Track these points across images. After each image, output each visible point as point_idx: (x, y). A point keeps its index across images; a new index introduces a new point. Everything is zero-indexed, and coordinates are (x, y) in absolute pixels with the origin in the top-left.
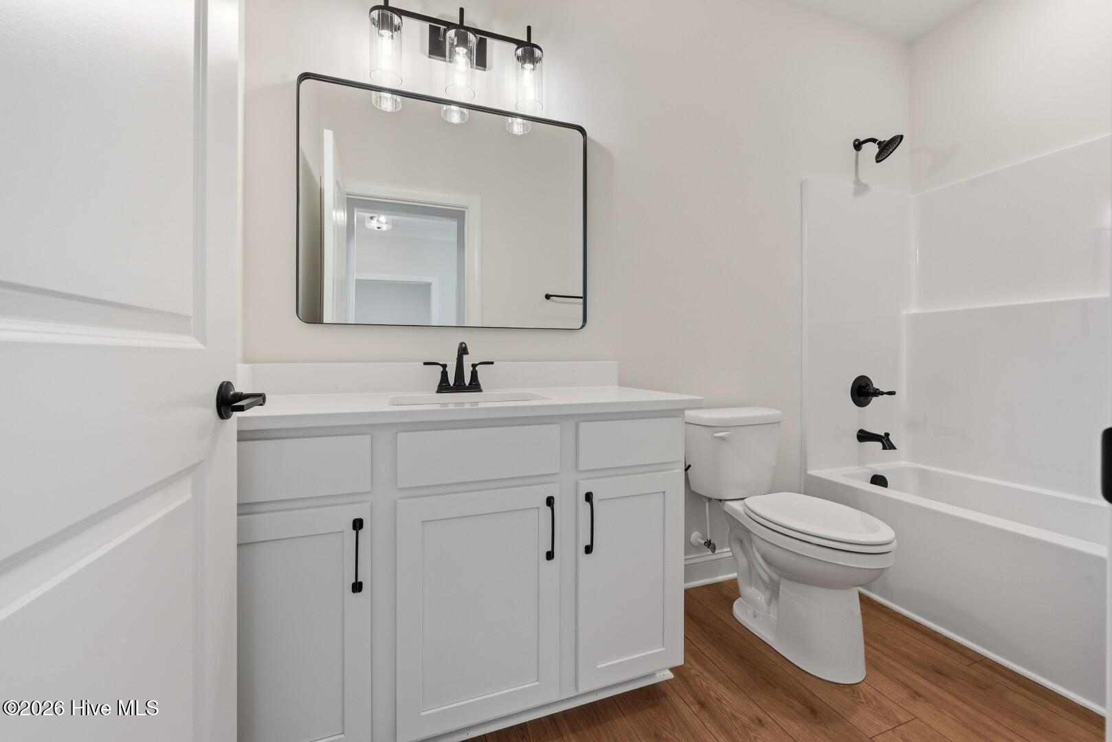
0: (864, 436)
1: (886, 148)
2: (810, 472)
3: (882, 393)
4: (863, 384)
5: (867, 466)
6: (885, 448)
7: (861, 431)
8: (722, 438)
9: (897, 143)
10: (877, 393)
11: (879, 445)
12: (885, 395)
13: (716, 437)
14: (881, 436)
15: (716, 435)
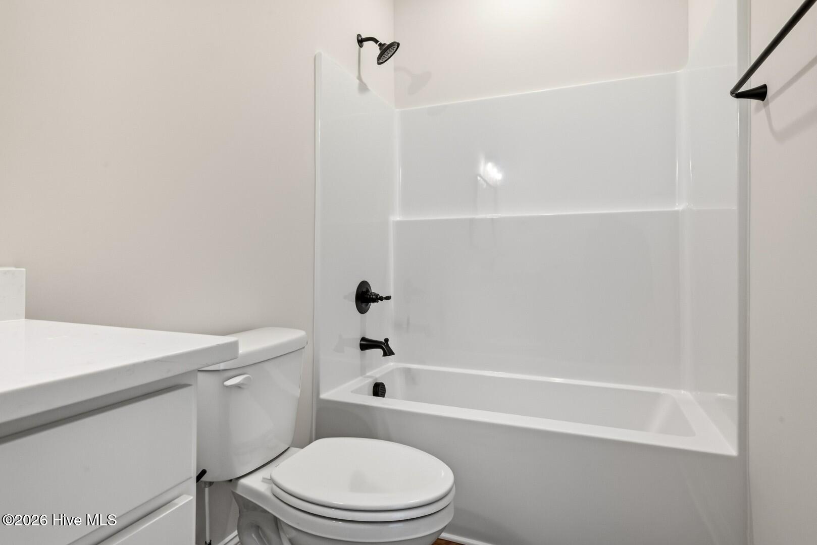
0: (367, 344)
1: (387, 51)
2: (324, 396)
3: (381, 299)
4: (364, 290)
5: (368, 374)
6: (385, 354)
7: (363, 339)
8: (238, 387)
9: (395, 49)
10: (377, 298)
11: (380, 352)
12: (384, 300)
13: (227, 387)
14: (381, 342)
15: (229, 383)
